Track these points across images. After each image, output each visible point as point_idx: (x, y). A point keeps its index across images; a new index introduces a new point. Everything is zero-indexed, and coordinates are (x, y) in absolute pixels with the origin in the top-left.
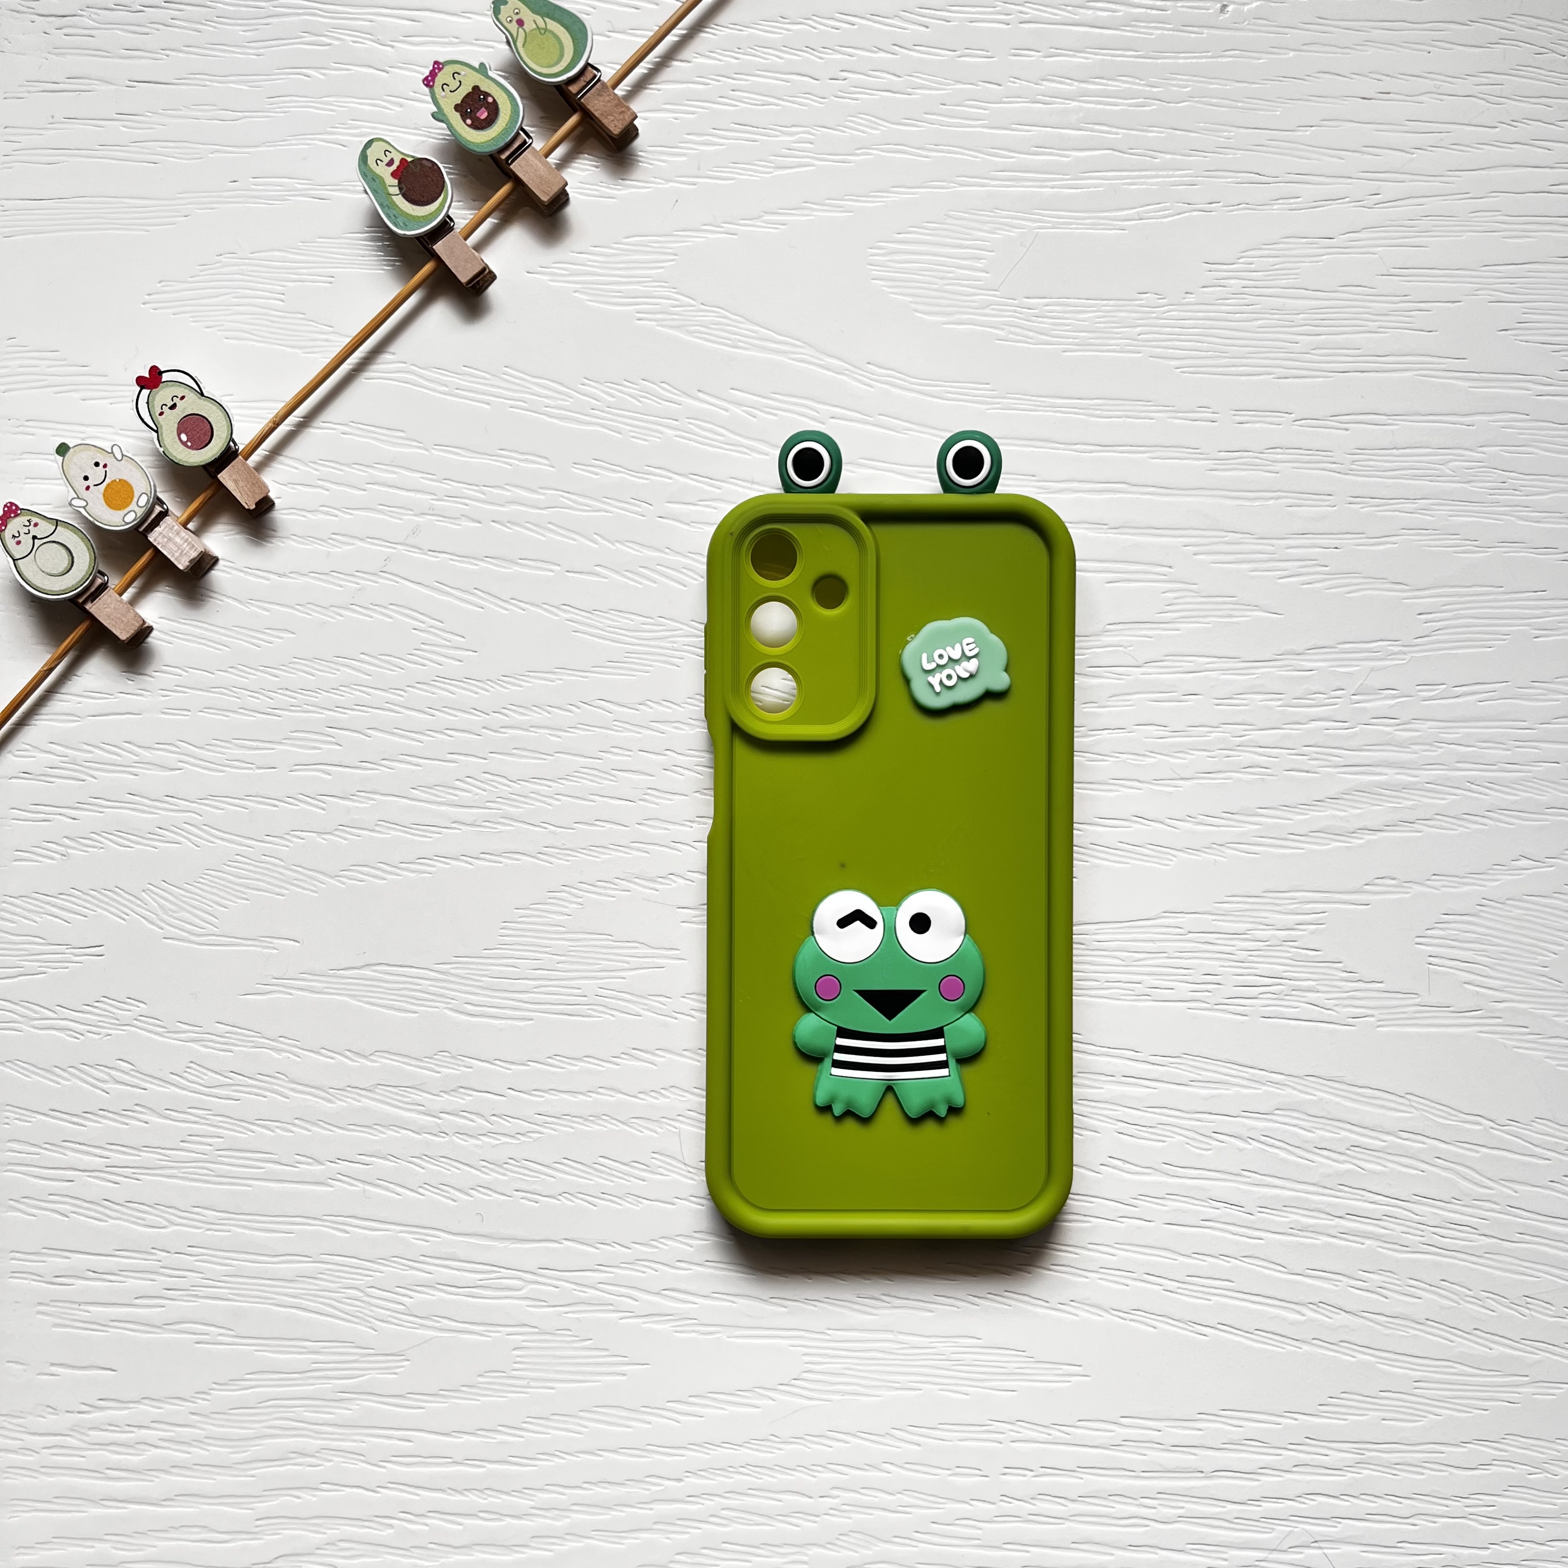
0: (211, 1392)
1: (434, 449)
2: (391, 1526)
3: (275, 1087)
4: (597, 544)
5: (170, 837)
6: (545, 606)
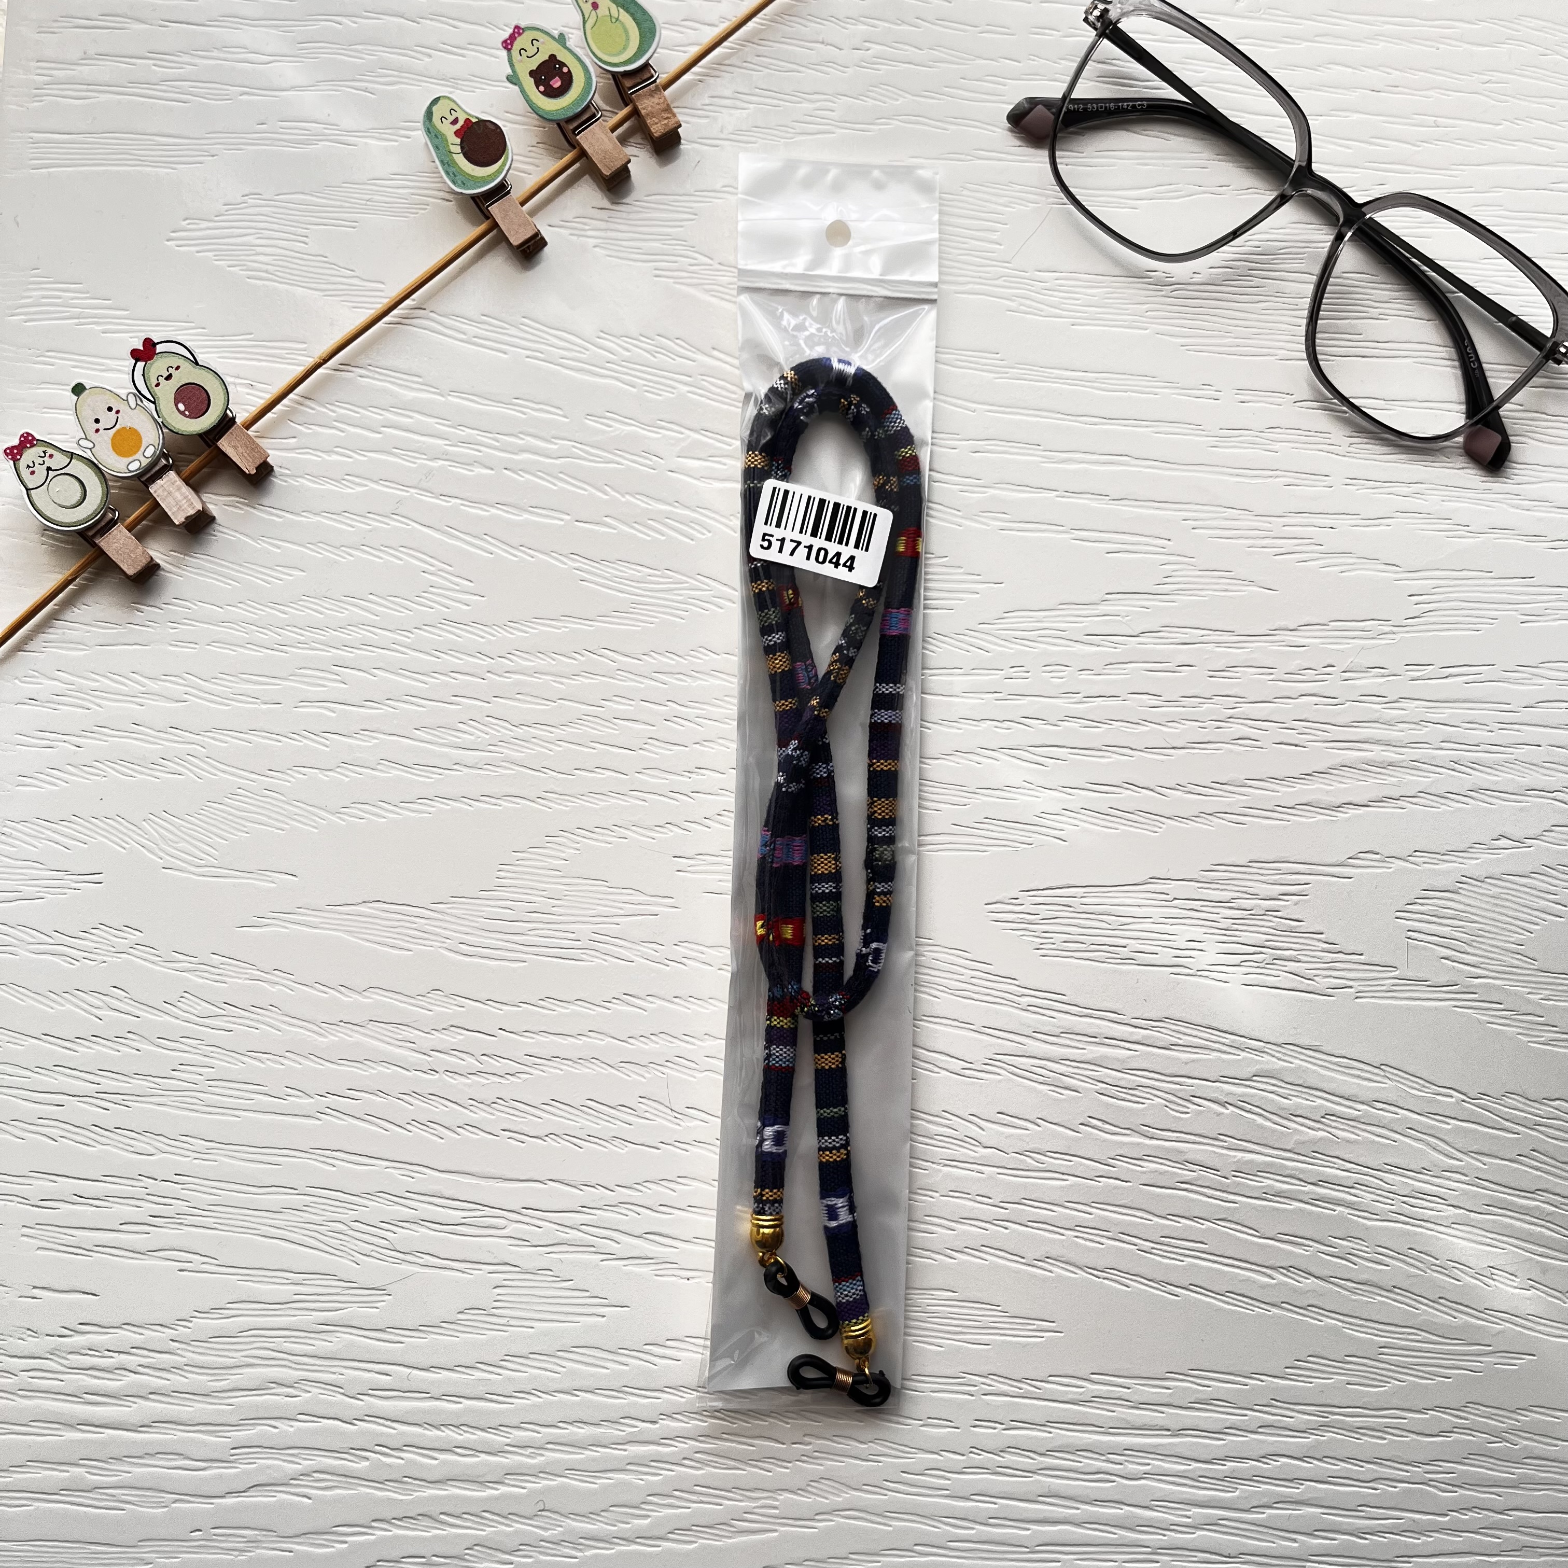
0: (191, 1319)
1: (450, 395)
2: (367, 1459)
3: (268, 1020)
4: (607, 495)
5: (174, 768)
6: (553, 554)
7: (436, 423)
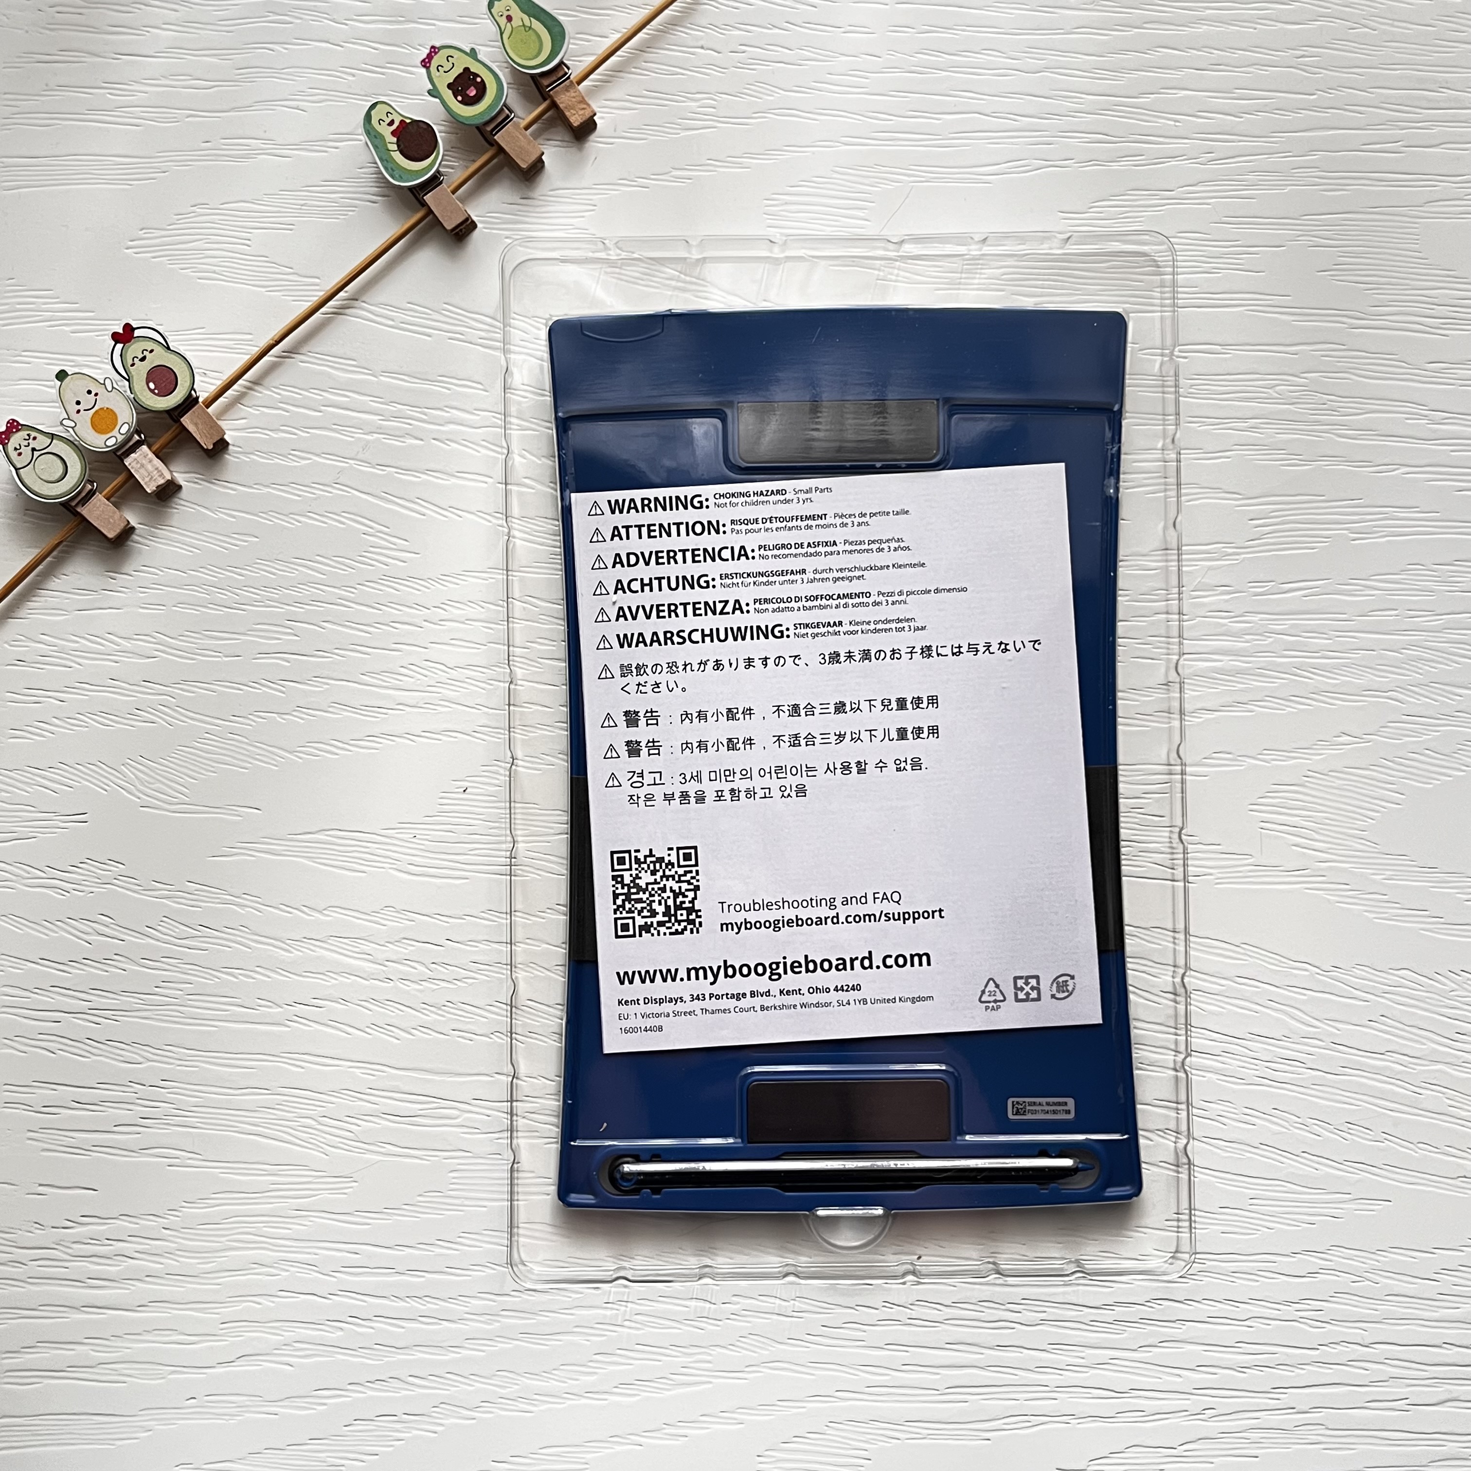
0: (182, 1209)
1: (380, 375)
2: (341, 1329)
3: (239, 939)
4: (525, 458)
5: (146, 717)
6: (478, 513)
7: (371, 401)
